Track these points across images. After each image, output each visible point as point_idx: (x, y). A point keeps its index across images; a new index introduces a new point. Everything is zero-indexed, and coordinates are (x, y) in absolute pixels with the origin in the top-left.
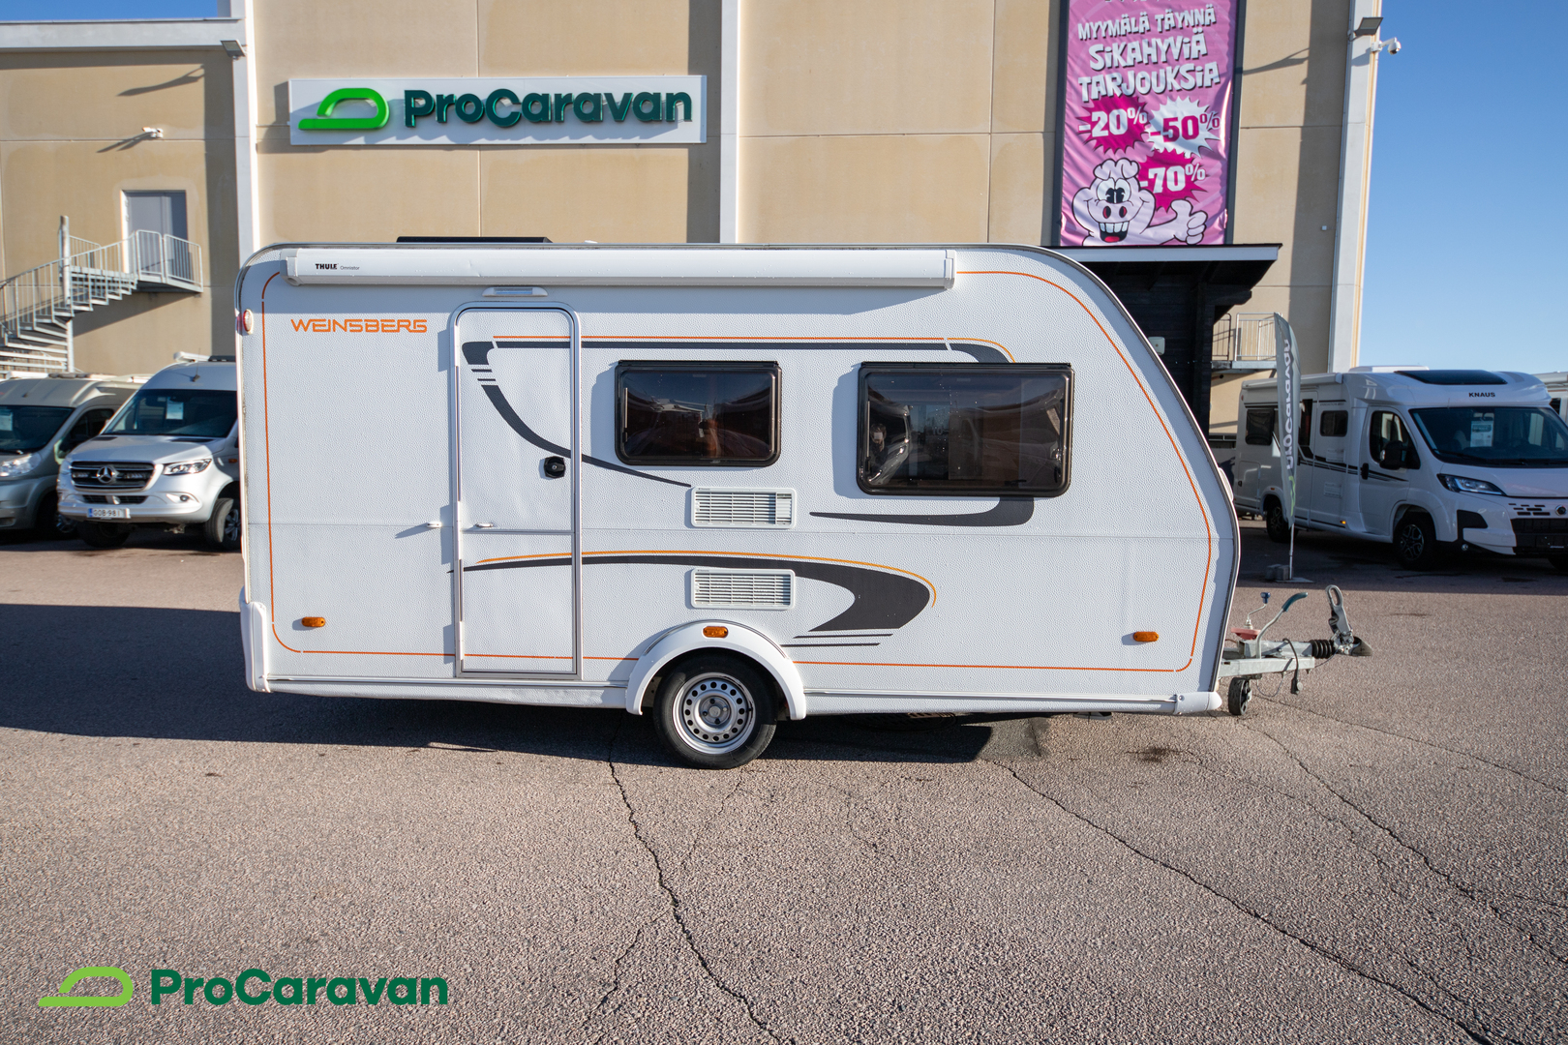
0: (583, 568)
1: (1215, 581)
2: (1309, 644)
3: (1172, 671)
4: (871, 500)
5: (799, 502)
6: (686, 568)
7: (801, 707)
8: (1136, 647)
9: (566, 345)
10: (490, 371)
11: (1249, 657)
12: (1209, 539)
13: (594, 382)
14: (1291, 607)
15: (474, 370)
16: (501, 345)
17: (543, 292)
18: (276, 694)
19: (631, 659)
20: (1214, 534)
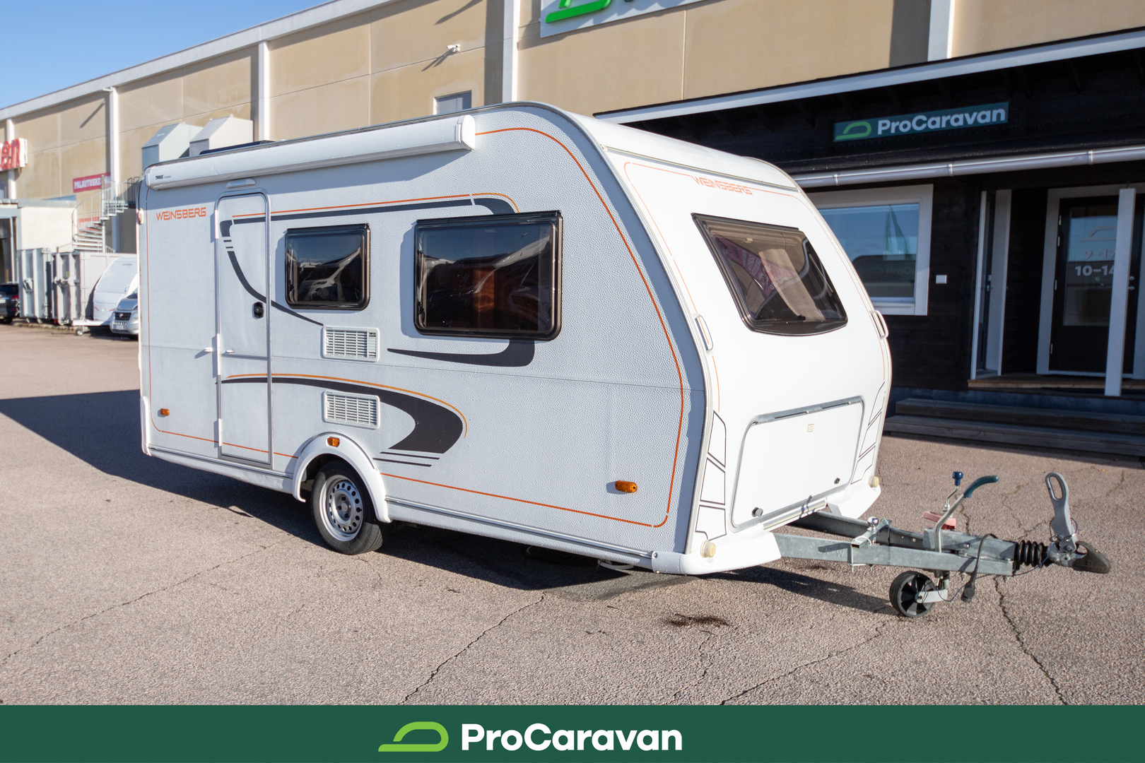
0: (273, 385)
1: (688, 435)
2: (1012, 544)
3: (650, 526)
4: (423, 340)
5: (381, 338)
6: (320, 390)
7: (385, 513)
8: (618, 496)
9: (262, 220)
10: (230, 241)
11: (929, 549)
12: (682, 389)
13: (276, 247)
14: (976, 491)
15: (225, 241)
16: (237, 222)
17: (251, 182)
18: (154, 458)
19: (295, 457)
20: (686, 385)
